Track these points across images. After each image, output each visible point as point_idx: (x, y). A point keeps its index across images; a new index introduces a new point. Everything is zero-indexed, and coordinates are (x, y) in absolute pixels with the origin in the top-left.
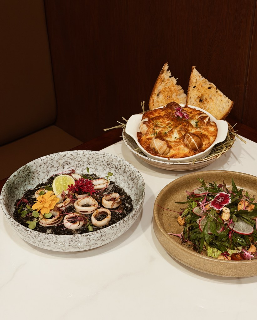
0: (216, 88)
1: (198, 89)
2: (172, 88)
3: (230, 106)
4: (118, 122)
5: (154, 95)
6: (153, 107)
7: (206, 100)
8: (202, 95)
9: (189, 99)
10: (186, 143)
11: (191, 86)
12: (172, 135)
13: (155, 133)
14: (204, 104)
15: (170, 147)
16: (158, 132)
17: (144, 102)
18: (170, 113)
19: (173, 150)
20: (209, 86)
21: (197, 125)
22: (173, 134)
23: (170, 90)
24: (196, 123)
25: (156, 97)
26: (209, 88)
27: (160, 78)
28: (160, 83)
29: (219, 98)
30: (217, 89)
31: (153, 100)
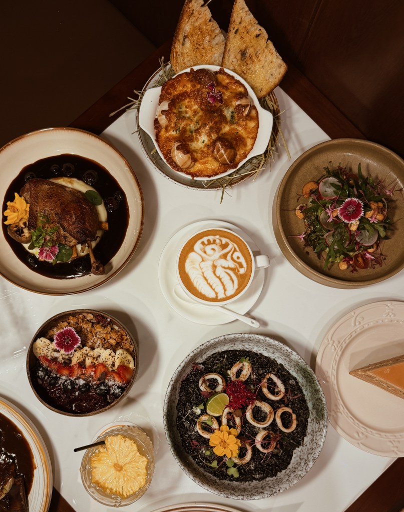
0: (267, 38)
1: (241, 37)
2: (205, 27)
3: (281, 75)
4: (128, 98)
5: (178, 43)
6: (176, 66)
7: (251, 57)
8: (246, 48)
9: (227, 52)
10: (215, 156)
11: (232, 29)
12: (198, 137)
13: (177, 130)
14: (247, 64)
15: (195, 160)
16: (181, 127)
17: (163, 58)
18: (199, 91)
19: (200, 163)
20: (258, 32)
21: (232, 117)
22: (200, 136)
23: (201, 32)
24: (233, 112)
25: (181, 45)
26: (258, 36)
27: (187, 11)
28: (187, 20)
29: (270, 57)
30: (269, 40)
31: (177, 53)
